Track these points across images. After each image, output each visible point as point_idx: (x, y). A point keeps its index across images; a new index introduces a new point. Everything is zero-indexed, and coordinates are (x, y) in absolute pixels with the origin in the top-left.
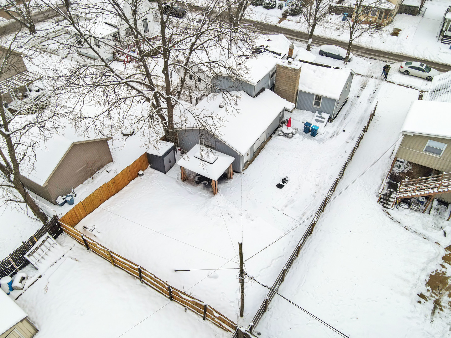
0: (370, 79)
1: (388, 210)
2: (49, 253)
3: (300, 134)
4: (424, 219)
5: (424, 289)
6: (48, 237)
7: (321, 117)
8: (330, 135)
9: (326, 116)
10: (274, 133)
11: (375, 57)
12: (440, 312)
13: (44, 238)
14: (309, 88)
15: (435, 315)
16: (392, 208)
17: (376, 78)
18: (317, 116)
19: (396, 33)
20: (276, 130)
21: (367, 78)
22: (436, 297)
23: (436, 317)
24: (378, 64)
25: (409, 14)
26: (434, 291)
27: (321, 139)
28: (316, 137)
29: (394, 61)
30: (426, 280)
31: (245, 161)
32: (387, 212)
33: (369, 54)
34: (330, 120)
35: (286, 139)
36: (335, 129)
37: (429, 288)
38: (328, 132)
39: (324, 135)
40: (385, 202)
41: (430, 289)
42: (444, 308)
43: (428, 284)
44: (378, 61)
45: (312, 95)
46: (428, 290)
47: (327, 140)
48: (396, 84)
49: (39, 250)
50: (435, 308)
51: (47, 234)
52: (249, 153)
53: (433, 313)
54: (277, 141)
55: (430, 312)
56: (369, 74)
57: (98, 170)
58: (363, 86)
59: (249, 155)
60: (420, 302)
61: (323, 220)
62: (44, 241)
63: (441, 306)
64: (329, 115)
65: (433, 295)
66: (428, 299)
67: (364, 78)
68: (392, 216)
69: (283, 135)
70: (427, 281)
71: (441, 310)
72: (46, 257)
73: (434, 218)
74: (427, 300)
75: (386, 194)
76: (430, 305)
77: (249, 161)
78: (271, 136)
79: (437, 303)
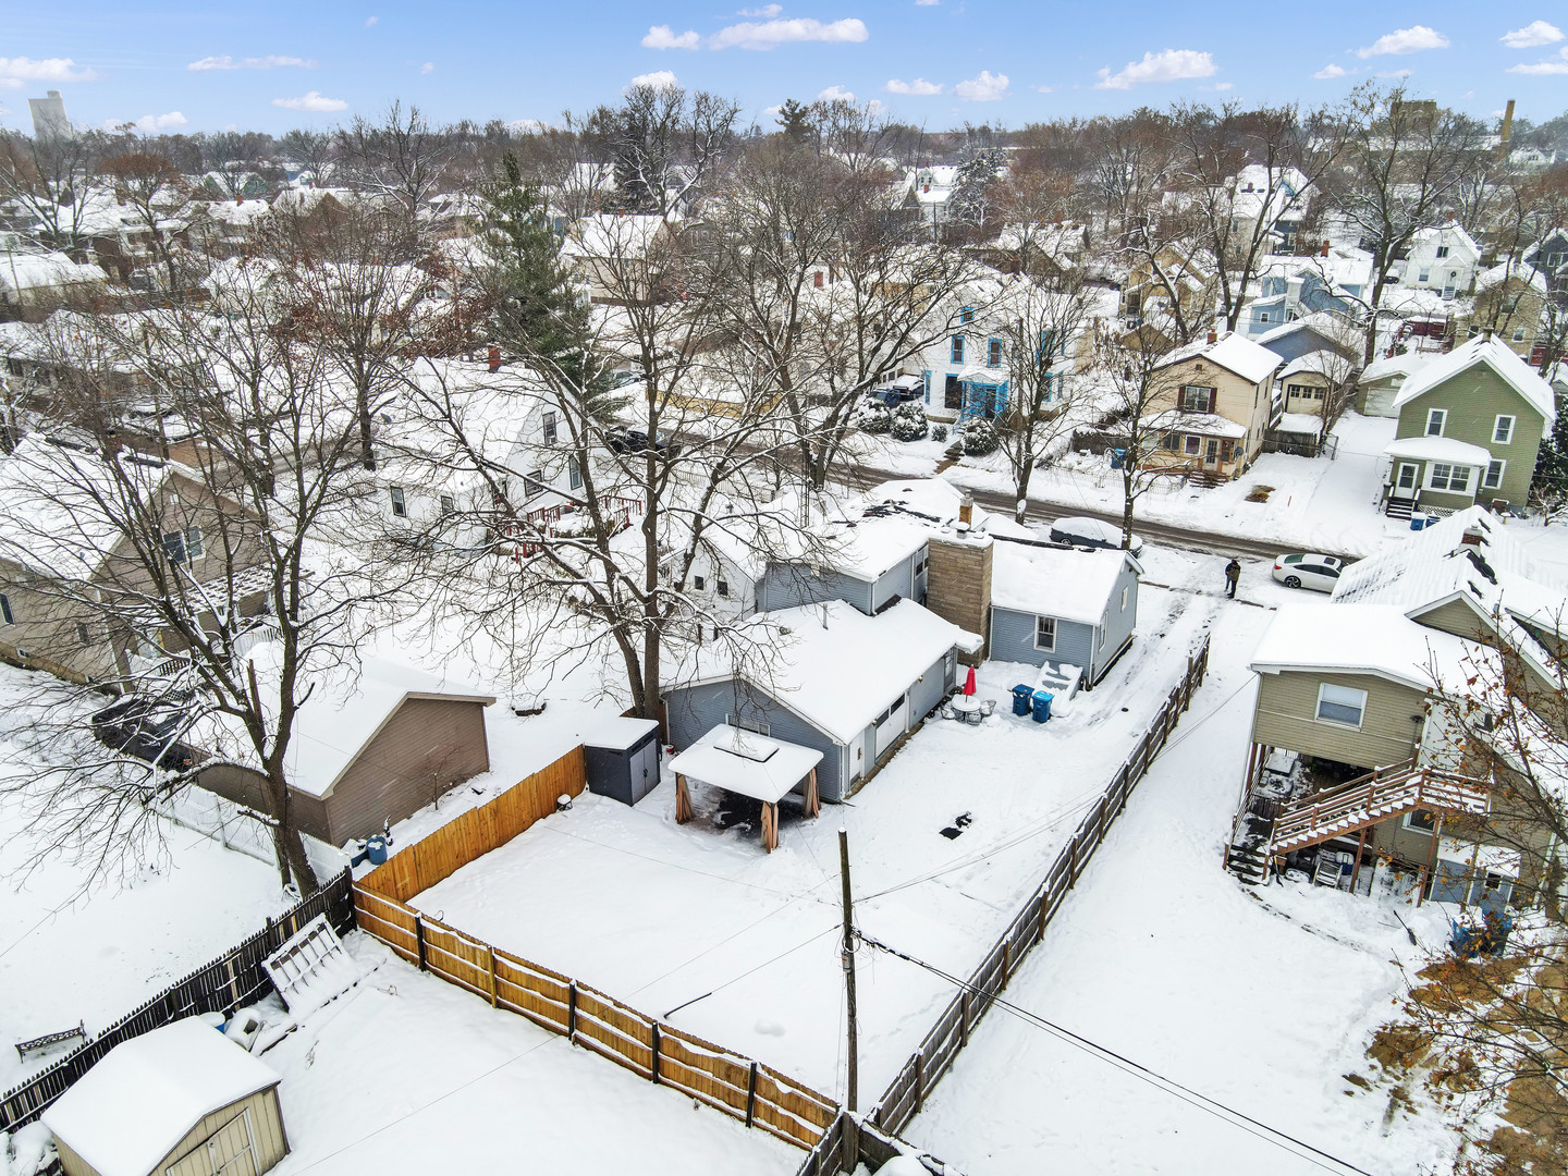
0: (1194, 597)
1: (1253, 888)
2: (320, 970)
3: (1003, 717)
4: (1355, 905)
5: (1361, 1067)
6: (322, 927)
7: (1059, 676)
8: (1087, 718)
9: (1072, 673)
10: (931, 715)
11: (1206, 549)
12: (1409, 1115)
13: (312, 926)
14: (1019, 600)
15: (1394, 1122)
16: (1265, 882)
17: (1210, 595)
18: (1048, 674)
19: (1260, 496)
20: (935, 708)
21: (1185, 594)
22: (1396, 1082)
23: (1396, 1128)
24: (1214, 563)
25: (1292, 453)
26: (1389, 1068)
27: (1061, 728)
28: (1048, 724)
29: (1259, 558)
30: (1364, 1044)
31: (852, 776)
32: (1252, 894)
33: (1189, 542)
34: (1086, 684)
35: (964, 727)
36: (1099, 705)
37: (1375, 1061)
38: (1080, 714)
39: (1068, 720)
40: (1244, 866)
41: (1379, 1065)
42: (1420, 1105)
43: (1372, 1052)
44: (1214, 556)
45: (1029, 616)
46: (1373, 1067)
47: (1078, 730)
48: (1267, 607)
49: (298, 958)
50: (1393, 1105)
51: (322, 918)
52: (863, 752)
53: (1389, 1116)
54: (940, 731)
55: (1380, 1115)
56: (1189, 586)
57: (451, 788)
58: (1176, 613)
59: (863, 756)
60: (1350, 1093)
61: (1074, 909)
62: (313, 935)
63: (1410, 1103)
64: (1081, 669)
65: (1387, 1077)
66: (1371, 1086)
67: (1178, 595)
68: (1267, 901)
69: (957, 719)
70: (1370, 1045)
71: (1411, 1110)
72: (311, 979)
73: (1382, 903)
74: (1368, 1089)
75: (1244, 848)
76: (1380, 1099)
77: (862, 775)
78: (922, 723)
79: (1398, 1095)
